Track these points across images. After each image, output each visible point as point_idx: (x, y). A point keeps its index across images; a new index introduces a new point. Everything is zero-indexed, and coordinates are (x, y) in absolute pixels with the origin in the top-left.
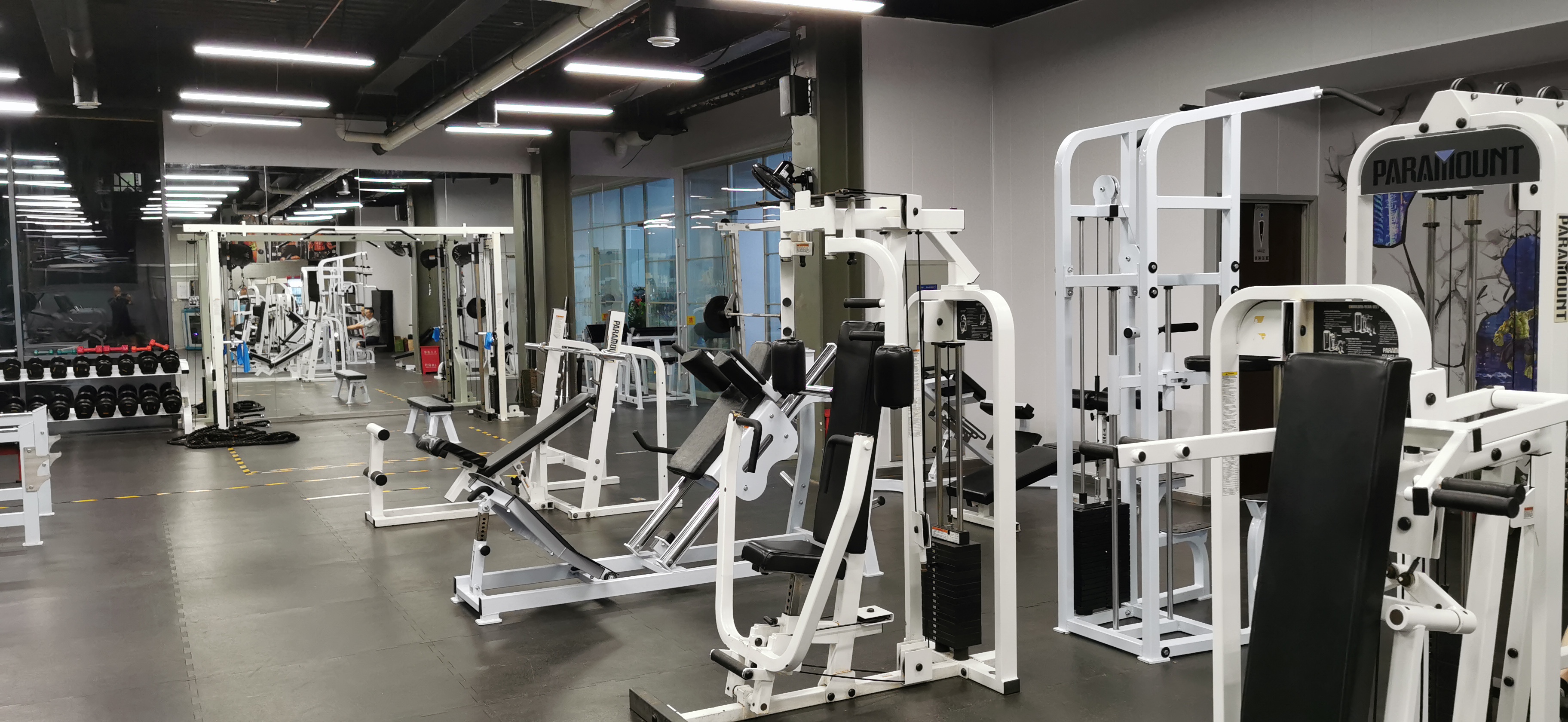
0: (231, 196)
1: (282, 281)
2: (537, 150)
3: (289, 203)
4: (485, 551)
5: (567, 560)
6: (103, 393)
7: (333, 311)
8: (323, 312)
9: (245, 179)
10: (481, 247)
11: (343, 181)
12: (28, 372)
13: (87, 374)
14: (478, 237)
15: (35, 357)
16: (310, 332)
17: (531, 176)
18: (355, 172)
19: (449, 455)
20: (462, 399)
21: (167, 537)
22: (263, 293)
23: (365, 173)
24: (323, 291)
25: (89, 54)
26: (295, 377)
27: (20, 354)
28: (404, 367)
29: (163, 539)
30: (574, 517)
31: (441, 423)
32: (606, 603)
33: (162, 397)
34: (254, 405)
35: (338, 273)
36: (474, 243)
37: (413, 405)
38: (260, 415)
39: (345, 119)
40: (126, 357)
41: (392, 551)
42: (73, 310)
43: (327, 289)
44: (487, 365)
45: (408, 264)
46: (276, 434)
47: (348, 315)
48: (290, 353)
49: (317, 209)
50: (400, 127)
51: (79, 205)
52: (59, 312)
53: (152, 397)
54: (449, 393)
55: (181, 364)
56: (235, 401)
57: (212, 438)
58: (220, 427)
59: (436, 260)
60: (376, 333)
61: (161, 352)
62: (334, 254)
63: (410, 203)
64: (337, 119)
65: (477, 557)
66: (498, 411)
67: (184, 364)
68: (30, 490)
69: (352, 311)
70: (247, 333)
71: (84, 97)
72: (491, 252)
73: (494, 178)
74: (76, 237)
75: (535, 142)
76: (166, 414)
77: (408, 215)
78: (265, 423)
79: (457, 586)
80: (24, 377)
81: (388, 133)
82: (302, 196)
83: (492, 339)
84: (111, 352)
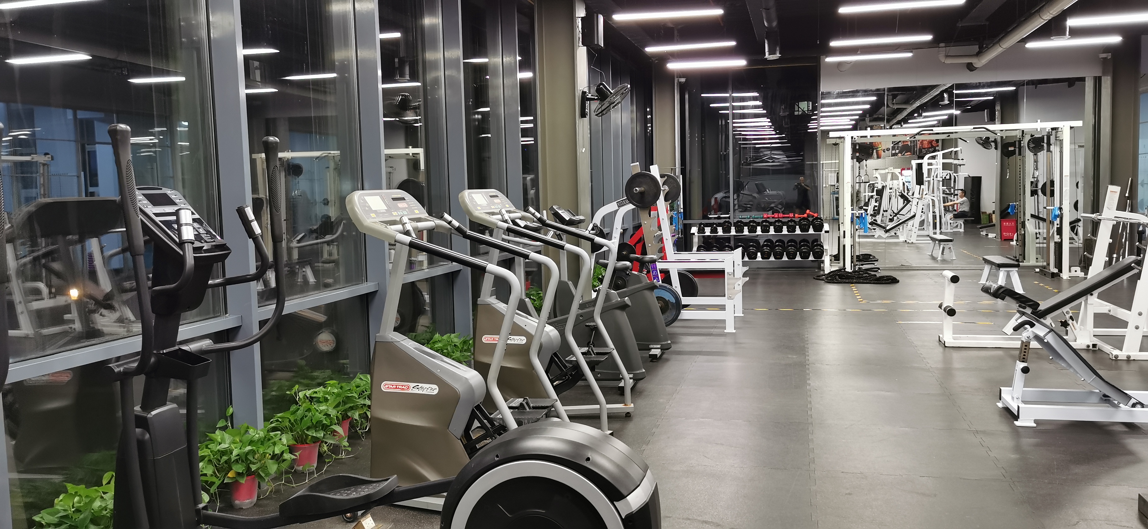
0: (865, 112)
1: (897, 171)
2: (1109, 56)
3: (905, 114)
4: (1025, 370)
5: (1099, 388)
6: (777, 244)
7: (933, 192)
8: (925, 193)
9: (874, 98)
10: (1052, 138)
11: (945, 94)
12: (735, 229)
13: (768, 231)
14: (1050, 130)
15: (740, 220)
16: (914, 208)
17: (1102, 77)
18: (952, 87)
19: (1007, 298)
20: (1032, 260)
21: (806, 336)
22: (884, 179)
23: (960, 86)
24: (926, 178)
25: (775, 24)
26: (902, 239)
27: (732, 218)
28: (987, 235)
29: (804, 337)
30: (1115, 358)
31: (1008, 277)
32: (1132, 427)
33: (812, 249)
34: (871, 257)
35: (939, 164)
36: (1047, 135)
37: (987, 261)
38: (874, 264)
39: (945, 47)
40: (791, 221)
41: (957, 365)
42: (766, 192)
43: (929, 176)
44: (1053, 233)
45: (994, 155)
46: (883, 277)
47: (945, 195)
48: (900, 222)
49: (925, 117)
50: (988, 48)
51: (770, 124)
52: (758, 193)
53: (806, 247)
54: (1020, 255)
55: (824, 227)
56: (857, 254)
57: (841, 277)
58: (846, 270)
59: (1015, 150)
60: (966, 208)
61: (812, 218)
62: (937, 150)
63: (998, 108)
64: (939, 47)
65: (1018, 375)
66: (1060, 271)
67: (826, 227)
68: (730, 298)
69: (948, 192)
70: (871, 208)
71: (772, 52)
72: (1061, 141)
73: (1071, 82)
74: (769, 145)
75: (1107, 49)
76: (814, 259)
77: (996, 116)
78: (877, 269)
79: (1002, 395)
80: (733, 232)
81: (979, 54)
82: (914, 108)
83: (1058, 212)
84: (783, 218)
